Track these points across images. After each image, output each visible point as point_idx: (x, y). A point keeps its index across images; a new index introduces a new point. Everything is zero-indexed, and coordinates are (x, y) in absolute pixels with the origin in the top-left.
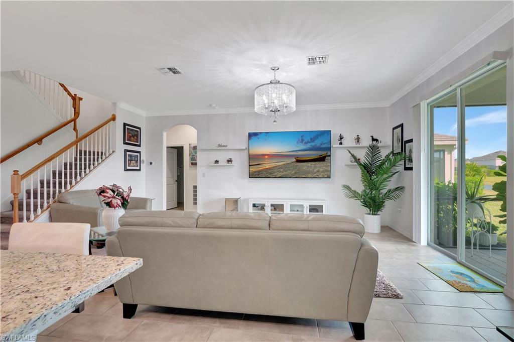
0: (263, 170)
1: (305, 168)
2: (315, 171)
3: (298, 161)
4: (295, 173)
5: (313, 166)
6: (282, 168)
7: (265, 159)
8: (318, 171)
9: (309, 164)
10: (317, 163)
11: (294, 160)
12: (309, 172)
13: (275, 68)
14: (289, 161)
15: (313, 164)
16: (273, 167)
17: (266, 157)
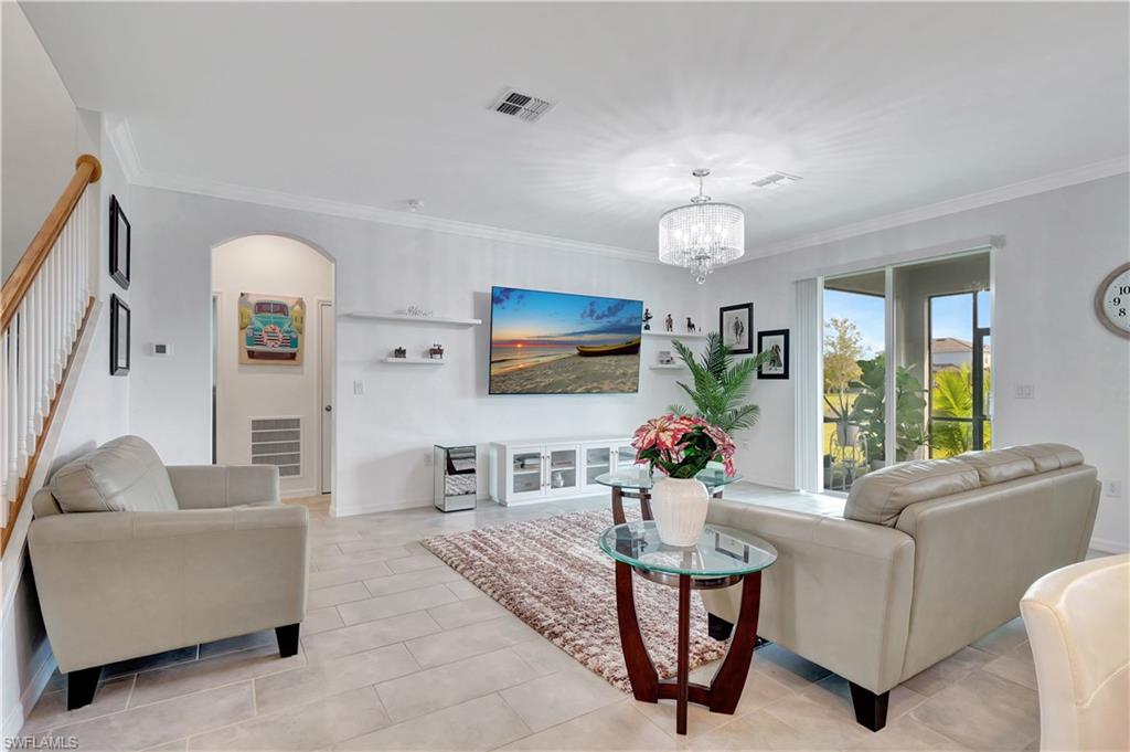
0: (512, 372)
1: (597, 368)
2: (618, 373)
3: (584, 354)
4: (577, 378)
5: (613, 363)
6: (550, 368)
7: (516, 350)
8: (624, 374)
9: (606, 359)
10: (622, 357)
11: (576, 352)
12: (606, 376)
13: (702, 171)
14: (565, 354)
15: (614, 358)
16: (533, 367)
17: (519, 346)
